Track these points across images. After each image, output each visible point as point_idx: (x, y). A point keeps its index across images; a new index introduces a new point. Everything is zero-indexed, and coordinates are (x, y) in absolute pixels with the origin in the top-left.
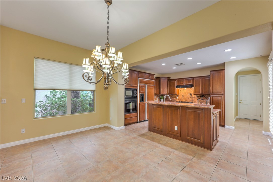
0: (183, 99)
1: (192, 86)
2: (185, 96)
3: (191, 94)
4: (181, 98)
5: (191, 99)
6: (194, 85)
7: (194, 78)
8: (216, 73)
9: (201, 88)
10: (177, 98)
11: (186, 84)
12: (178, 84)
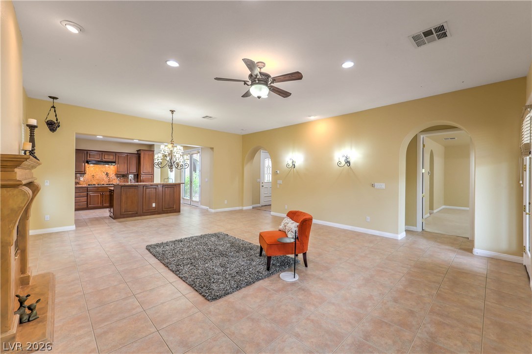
0: (93, 180)
1: (114, 163)
2: (97, 177)
3: (107, 173)
4: (89, 180)
5: (106, 180)
6: (117, 163)
7: (115, 154)
8: (147, 153)
9: (126, 166)
10: (82, 179)
11: (104, 160)
12: (89, 159)
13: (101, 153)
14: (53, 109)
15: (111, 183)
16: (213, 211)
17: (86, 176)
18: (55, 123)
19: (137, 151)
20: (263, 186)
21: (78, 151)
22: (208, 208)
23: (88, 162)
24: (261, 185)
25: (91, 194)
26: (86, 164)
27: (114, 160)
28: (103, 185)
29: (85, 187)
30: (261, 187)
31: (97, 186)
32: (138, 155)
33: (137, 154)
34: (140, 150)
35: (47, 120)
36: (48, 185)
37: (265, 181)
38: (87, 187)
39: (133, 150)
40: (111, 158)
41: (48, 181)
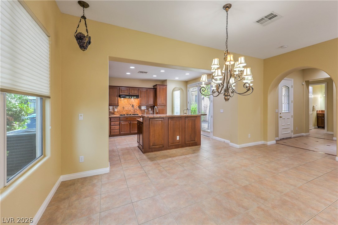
0: (123, 111)
1: (137, 97)
2: (126, 109)
3: (133, 105)
4: (121, 111)
5: (132, 111)
6: (140, 96)
7: (139, 88)
8: (162, 87)
9: (146, 99)
10: (116, 110)
11: (131, 94)
12: (121, 93)
13: (128, 88)
14: (83, 20)
15: (136, 113)
16: (238, 146)
17: (119, 107)
18: (84, 37)
19: (154, 86)
20: (280, 117)
21: (111, 87)
22: (229, 141)
23: (120, 96)
24: (280, 115)
25: (122, 123)
26: (119, 98)
27: (137, 94)
28: (130, 115)
29: (119, 117)
30: (279, 118)
31: (126, 116)
32: (155, 89)
33: (153, 89)
34: (156, 85)
35: (77, 32)
36: (82, 119)
37: (283, 112)
38: (120, 117)
39: (150, 85)
40: (136, 93)
41: (82, 115)
